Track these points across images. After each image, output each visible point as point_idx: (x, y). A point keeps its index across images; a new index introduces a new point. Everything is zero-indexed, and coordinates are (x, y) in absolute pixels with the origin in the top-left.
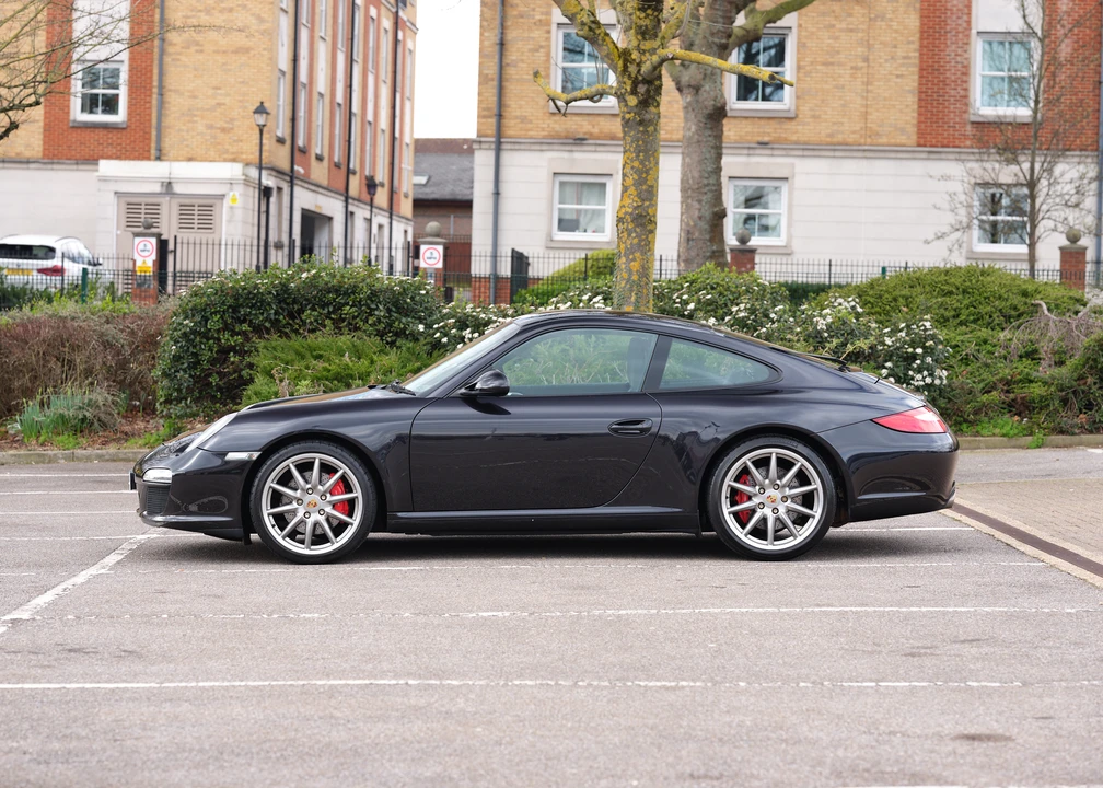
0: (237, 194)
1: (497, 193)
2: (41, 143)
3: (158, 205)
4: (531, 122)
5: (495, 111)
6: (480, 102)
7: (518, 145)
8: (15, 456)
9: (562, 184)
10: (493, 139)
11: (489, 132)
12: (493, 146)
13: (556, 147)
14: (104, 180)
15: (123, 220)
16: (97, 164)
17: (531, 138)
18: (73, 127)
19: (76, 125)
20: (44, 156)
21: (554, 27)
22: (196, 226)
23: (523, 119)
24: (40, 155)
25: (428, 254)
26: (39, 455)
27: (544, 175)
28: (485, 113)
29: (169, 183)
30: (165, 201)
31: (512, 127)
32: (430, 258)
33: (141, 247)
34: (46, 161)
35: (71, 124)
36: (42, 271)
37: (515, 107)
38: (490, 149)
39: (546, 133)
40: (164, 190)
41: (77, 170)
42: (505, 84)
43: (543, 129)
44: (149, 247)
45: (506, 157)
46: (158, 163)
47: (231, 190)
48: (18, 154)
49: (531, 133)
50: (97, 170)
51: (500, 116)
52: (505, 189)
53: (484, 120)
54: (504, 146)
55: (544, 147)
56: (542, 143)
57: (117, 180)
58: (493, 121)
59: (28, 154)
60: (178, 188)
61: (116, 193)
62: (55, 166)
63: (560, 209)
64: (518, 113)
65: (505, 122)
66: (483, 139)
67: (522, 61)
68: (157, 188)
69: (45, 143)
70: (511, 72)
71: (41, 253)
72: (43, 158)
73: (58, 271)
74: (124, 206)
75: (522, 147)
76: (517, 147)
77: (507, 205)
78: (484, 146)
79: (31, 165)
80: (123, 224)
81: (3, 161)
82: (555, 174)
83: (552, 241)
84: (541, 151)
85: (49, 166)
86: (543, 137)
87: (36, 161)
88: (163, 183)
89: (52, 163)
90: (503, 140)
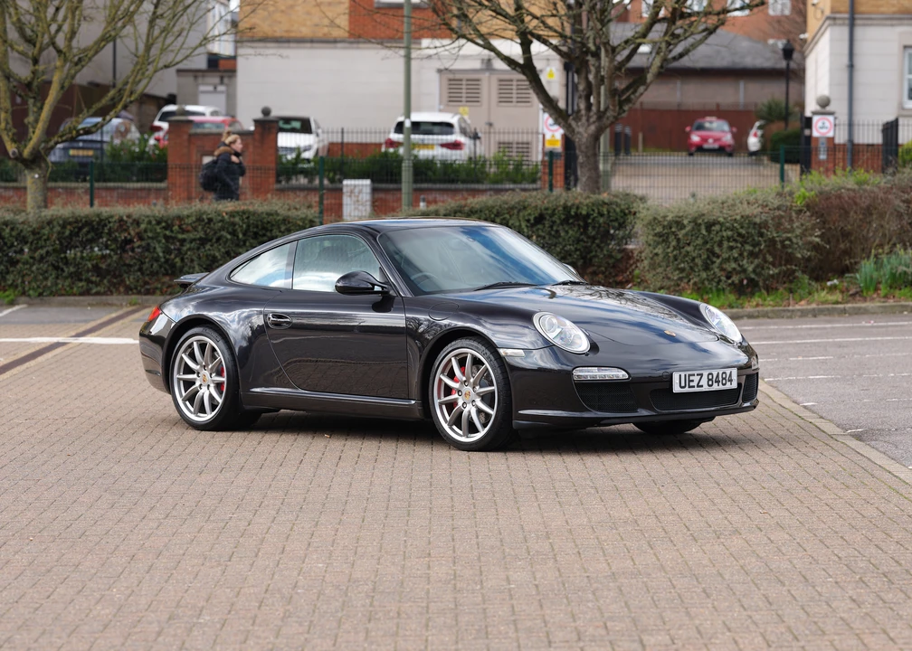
0: (554, 69)
1: (851, 66)
2: (347, 23)
3: (478, 80)
7: (872, 20)
10: (846, 16)
11: (843, 9)
12: (847, 22)
13: (906, 22)
14: (427, 57)
15: (446, 95)
16: (419, 43)
17: (882, 13)
18: (379, 8)
19: (381, 6)
20: (352, 34)
22: (514, 100)
24: (347, 35)
25: (820, 124)
27: (895, 48)
29: (489, 60)
30: (485, 76)
31: (864, 4)
32: (821, 128)
34: (352, 40)
35: (376, 5)
36: (444, 145)
38: (843, 24)
39: (894, 9)
40: (484, 67)
43: (893, 6)
45: (860, 32)
47: (548, 65)
48: (325, 35)
49: (882, 9)
50: (418, 48)
52: (858, 61)
54: (858, 22)
55: (894, 22)
56: (892, 19)
59: (334, 34)
60: (497, 65)
61: (438, 70)
62: (361, 45)
63: (909, 79)
66: (838, 16)
68: (477, 65)
69: (351, 23)
72: (350, 37)
73: (456, 146)
74: (445, 83)
75: (875, 22)
76: (869, 22)
77: (860, 77)
78: (838, 22)
79: (339, 45)
80: (445, 99)
81: (312, 41)
82: (906, 47)
83: (903, 109)
84: (892, 25)
85: (355, 45)
86: (894, 13)
87: (342, 41)
88: (483, 60)
89: (358, 42)
90: (857, 16)
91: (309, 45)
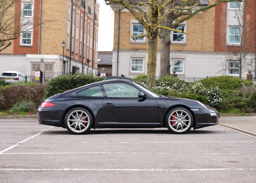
0: (58, 62)
1: (118, 62)
2: (13, 50)
4: (126, 45)
5: (118, 43)
6: (114, 41)
8: (11, 117)
9: (133, 60)
10: (117, 49)
11: (116, 48)
12: (117, 51)
13: (131, 51)
14: (28, 59)
15: (32, 68)
16: (26, 55)
17: (126, 49)
18: (20, 47)
19: (21, 46)
20: (14, 53)
21: (131, 24)
22: (48, 69)
23: (124, 45)
24: (13, 53)
25: (102, 75)
26: (17, 117)
27: (129, 58)
28: (115, 43)
29: (42, 60)
30: (41, 63)
31: (121, 46)
33: (37, 73)
34: (14, 54)
35: (20, 46)
37: (122, 42)
38: (116, 52)
39: (129, 48)
40: (41, 61)
41: (21, 56)
42: (120, 37)
43: (128, 47)
44: (38, 73)
45: (120, 53)
46: (40, 55)
48: (8, 53)
49: (126, 48)
50: (26, 57)
51: (119, 44)
52: (120, 61)
53: (115, 45)
54: (119, 51)
56: (128, 50)
57: (30, 59)
58: (117, 45)
59: (10, 53)
60: (44, 61)
61: (30, 62)
62: (16, 56)
63: (132, 66)
64: (123, 44)
65: (120, 45)
66: (115, 49)
67: (124, 32)
68: (40, 61)
69: (14, 50)
70: (121, 34)
71: (14, 75)
72: (13, 54)
73: (17, 79)
74: (32, 65)
75: (124, 51)
76: (122, 51)
77: (120, 65)
78: (115, 51)
79: (11, 55)
80: (32, 69)
81: (4, 54)
82: (131, 57)
83: (130, 73)
84: (128, 52)
85: (15, 56)
86: (129, 49)
87: (12, 54)
88: (41, 59)
89: (15, 55)
90: (119, 50)
91: (4, 55)
